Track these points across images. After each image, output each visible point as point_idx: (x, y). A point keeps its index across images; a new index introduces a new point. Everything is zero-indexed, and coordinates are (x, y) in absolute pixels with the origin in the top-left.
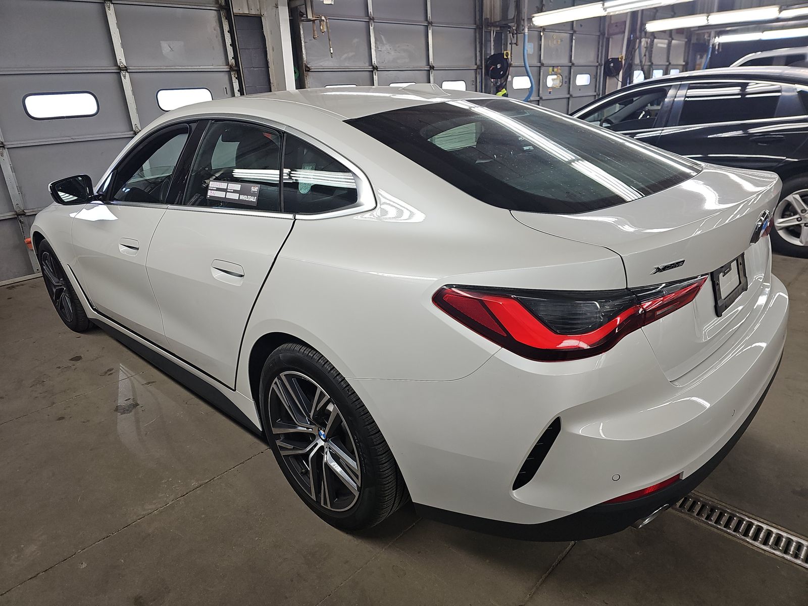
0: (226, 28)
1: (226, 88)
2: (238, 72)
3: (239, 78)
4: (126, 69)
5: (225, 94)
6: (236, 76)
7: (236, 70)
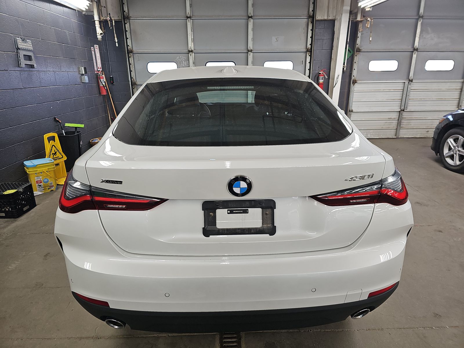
0: (310, 27)
1: (302, 61)
2: (311, 52)
3: (311, 56)
4: (251, 51)
5: (301, 65)
6: (310, 54)
7: (310, 51)
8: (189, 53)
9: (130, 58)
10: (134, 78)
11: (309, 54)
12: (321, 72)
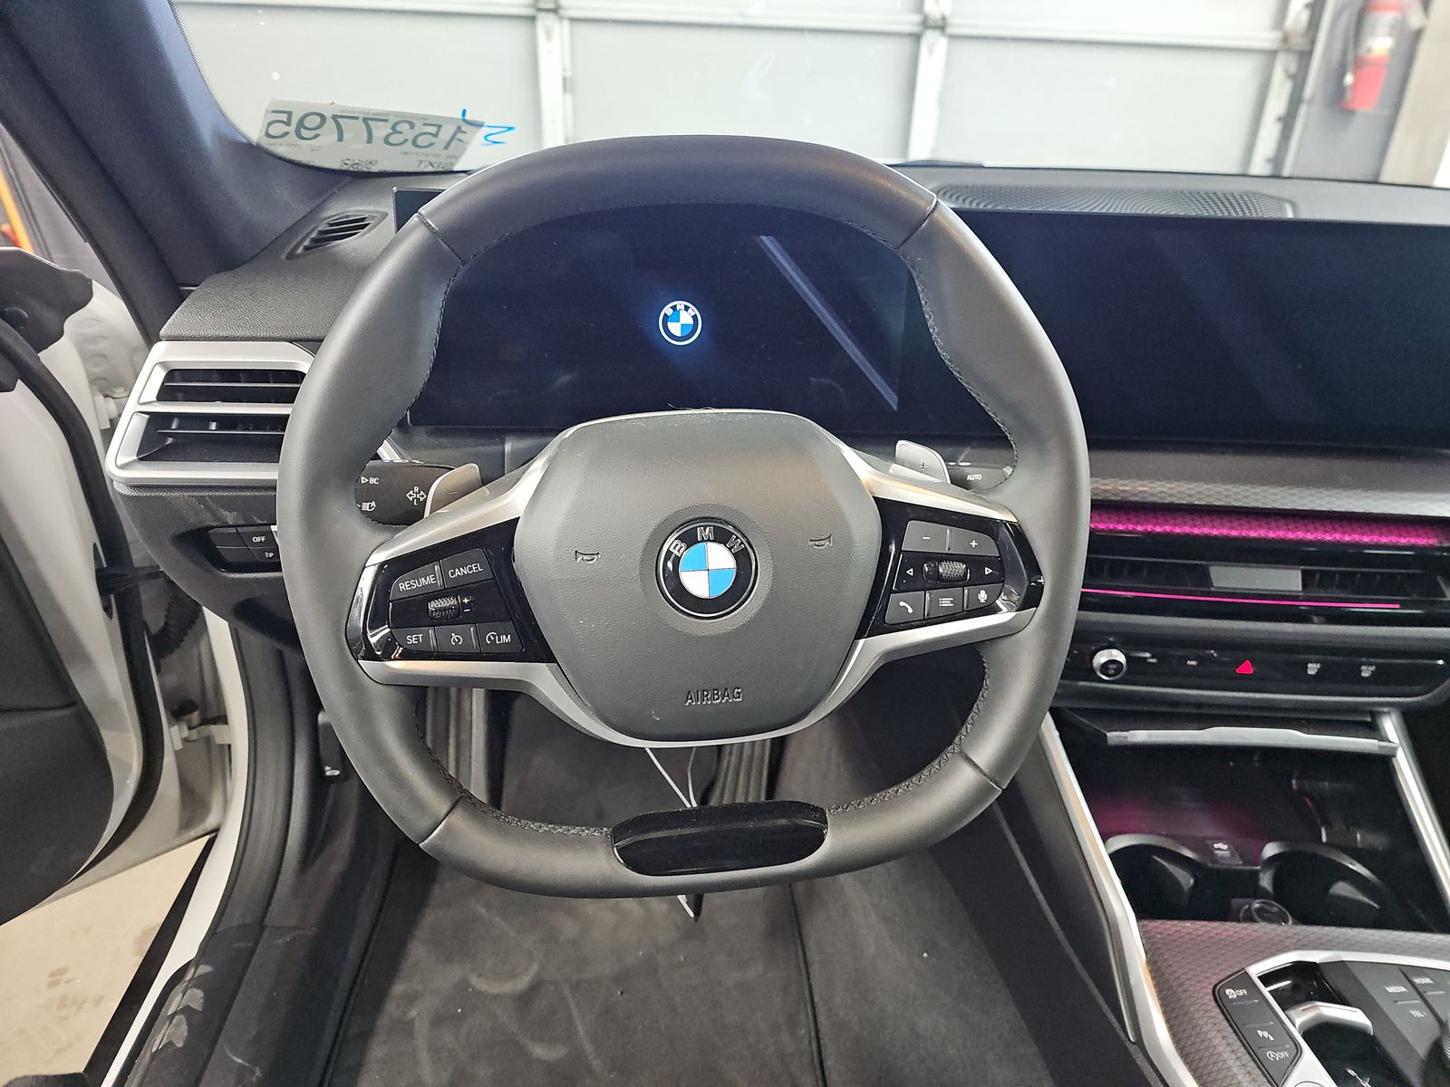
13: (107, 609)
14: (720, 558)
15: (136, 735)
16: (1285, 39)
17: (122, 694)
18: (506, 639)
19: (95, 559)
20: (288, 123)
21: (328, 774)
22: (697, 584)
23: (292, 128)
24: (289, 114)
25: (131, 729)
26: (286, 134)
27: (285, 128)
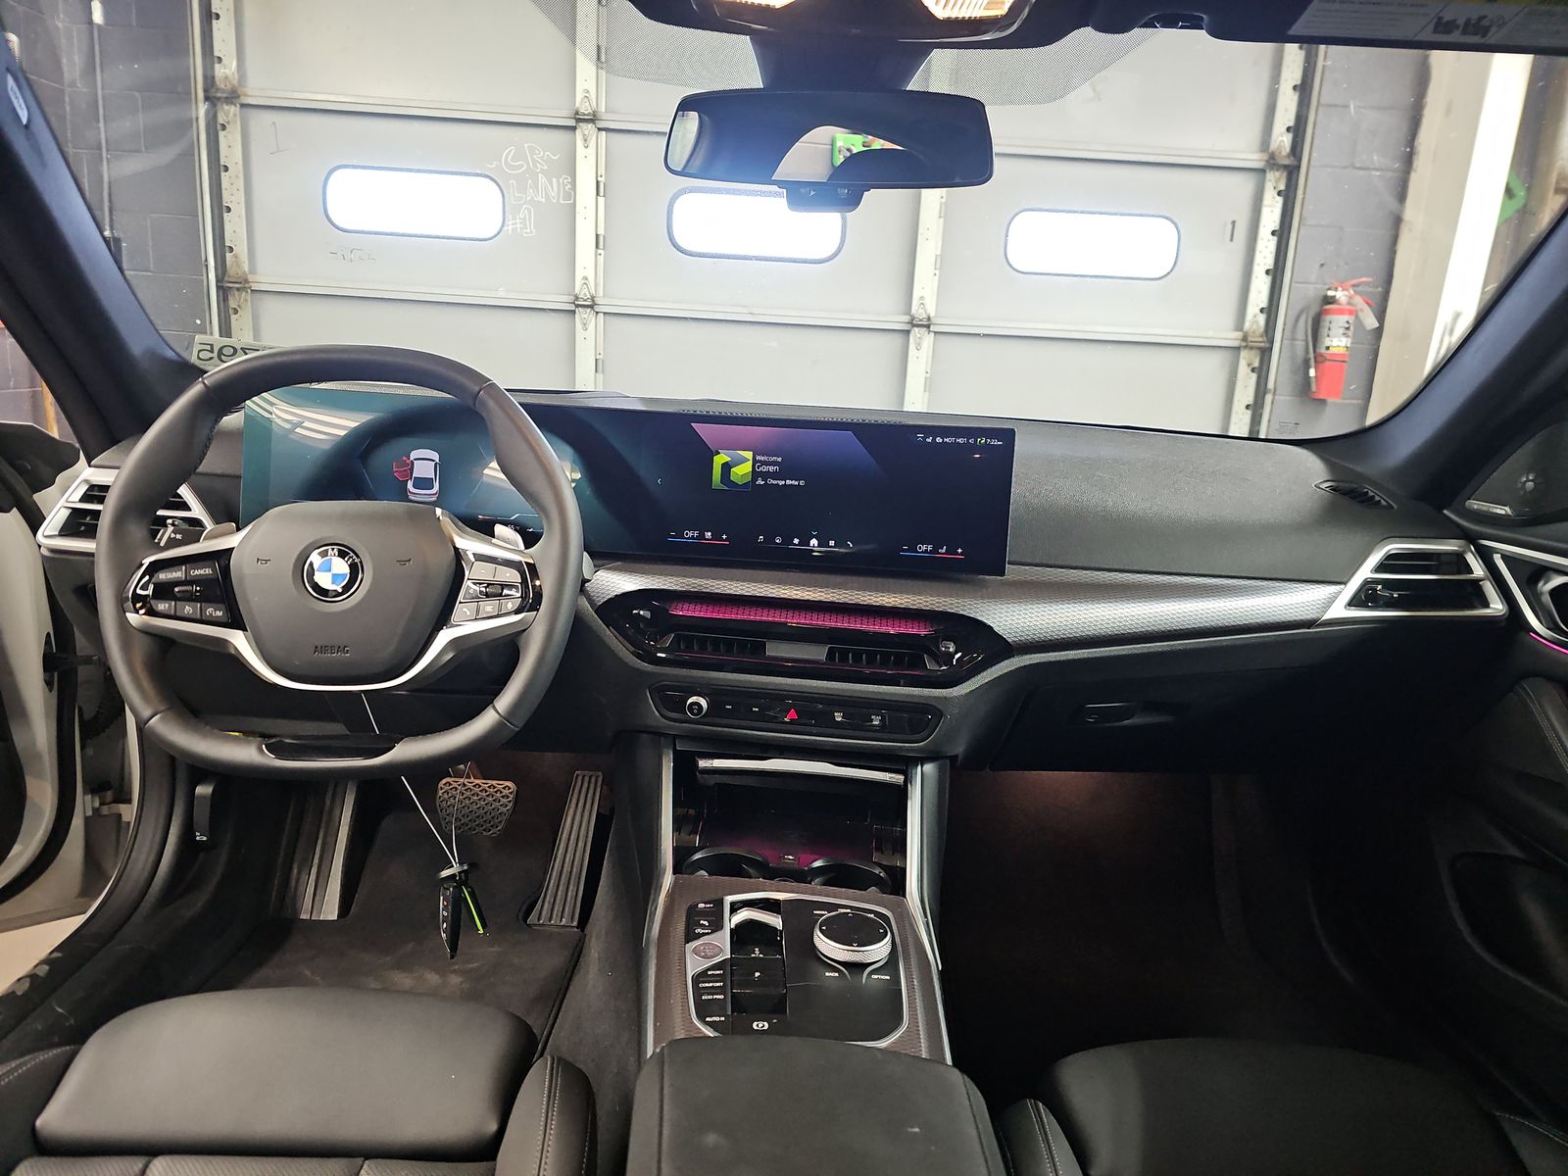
1: (1234, 223)
2: (1292, 172)
3: (1288, 196)
5: (1222, 243)
6: (1282, 187)
7: (1285, 167)
8: (574, 128)
9: (222, 134)
10: (241, 249)
11: (1278, 181)
12: (1340, 295)
13: (49, 683)
14: (341, 567)
15: (52, 788)
16: (1245, 338)
17: (46, 750)
18: (219, 613)
19: (46, 644)
20: (212, 351)
21: (198, 838)
22: (324, 580)
23: (215, 354)
24: (212, 346)
25: (49, 777)
26: (211, 358)
27: (210, 355)
